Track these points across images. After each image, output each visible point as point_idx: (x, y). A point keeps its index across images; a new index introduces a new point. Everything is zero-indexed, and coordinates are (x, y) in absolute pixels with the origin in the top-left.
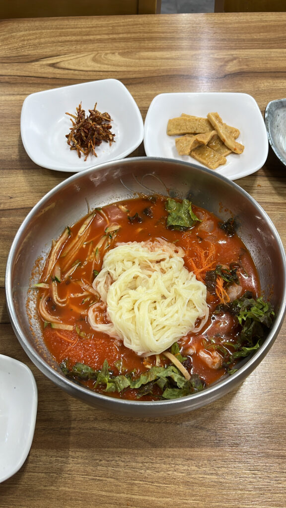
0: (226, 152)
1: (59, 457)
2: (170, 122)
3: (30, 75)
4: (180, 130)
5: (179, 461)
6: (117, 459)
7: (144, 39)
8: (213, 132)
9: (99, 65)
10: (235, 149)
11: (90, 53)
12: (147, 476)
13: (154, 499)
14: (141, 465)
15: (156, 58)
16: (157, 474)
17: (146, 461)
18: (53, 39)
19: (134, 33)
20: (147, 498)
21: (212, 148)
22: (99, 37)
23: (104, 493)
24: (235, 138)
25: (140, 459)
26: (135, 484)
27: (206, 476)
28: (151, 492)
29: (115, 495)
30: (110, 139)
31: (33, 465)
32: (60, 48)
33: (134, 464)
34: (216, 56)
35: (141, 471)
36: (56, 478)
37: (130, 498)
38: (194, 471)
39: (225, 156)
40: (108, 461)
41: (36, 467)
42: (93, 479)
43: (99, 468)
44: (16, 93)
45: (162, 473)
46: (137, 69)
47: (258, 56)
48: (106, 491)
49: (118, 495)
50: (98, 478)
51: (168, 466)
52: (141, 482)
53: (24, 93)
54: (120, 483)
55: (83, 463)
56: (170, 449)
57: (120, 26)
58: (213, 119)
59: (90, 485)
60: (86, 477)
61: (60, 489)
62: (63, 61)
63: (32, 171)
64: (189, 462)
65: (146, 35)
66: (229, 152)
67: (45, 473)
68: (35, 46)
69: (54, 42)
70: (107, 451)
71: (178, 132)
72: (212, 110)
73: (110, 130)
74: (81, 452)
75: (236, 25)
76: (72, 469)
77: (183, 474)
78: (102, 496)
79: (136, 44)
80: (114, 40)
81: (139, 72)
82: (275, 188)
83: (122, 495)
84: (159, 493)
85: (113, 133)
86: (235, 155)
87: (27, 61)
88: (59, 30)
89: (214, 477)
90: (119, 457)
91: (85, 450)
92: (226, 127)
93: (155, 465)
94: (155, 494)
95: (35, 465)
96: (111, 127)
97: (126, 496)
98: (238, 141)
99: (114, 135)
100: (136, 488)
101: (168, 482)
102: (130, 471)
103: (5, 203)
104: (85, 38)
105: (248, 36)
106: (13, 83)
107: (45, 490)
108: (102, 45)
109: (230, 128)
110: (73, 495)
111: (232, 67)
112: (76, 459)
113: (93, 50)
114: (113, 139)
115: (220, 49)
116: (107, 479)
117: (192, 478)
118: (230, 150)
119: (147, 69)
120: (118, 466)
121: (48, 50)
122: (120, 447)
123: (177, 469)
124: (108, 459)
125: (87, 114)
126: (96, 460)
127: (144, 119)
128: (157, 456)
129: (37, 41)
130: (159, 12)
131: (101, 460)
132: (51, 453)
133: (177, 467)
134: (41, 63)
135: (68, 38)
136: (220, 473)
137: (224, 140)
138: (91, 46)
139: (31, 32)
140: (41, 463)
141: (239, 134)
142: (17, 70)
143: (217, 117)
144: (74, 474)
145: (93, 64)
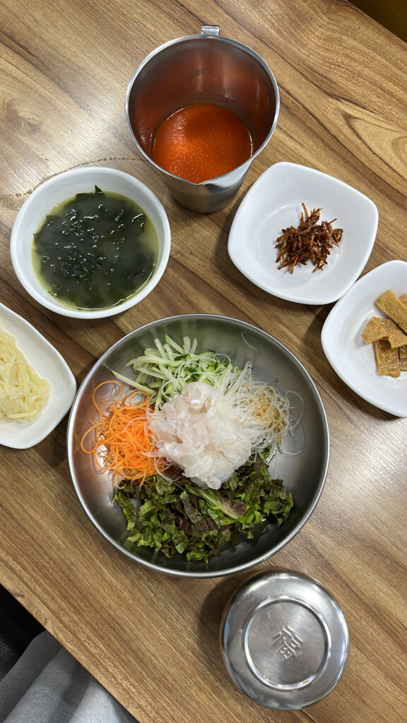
2: (387, 293)
3: (316, 114)
4: (388, 310)
9: (393, 155)
11: (399, 130)
18: (377, 78)
20: (102, 567)
23: (80, 541)
30: (319, 264)
32: (374, 99)
44: (285, 129)
53: (292, 135)
62: (363, 120)
68: (354, 75)
69: (375, 83)
73: (327, 256)
78: (78, 541)
85: (326, 261)
87: (328, 91)
88: (395, 70)
89: (153, 595)
106: (292, 113)
113: (405, 128)
121: (359, 90)
125: (319, 223)
129: (360, 68)
135: (394, 89)
136: (158, 595)
139: (365, 49)
142: (310, 97)
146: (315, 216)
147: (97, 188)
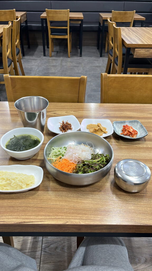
2: (87, 126)
5: (90, 194)
7: (80, 108)
8: (99, 127)
10: (105, 132)
15: (83, 113)
18: (54, 107)
20: (81, 201)
21: (99, 132)
22: (67, 107)
24: (105, 130)
25: (80, 194)
32: (56, 110)
33: (78, 195)
38: (94, 196)
42: (67, 197)
43: (69, 195)
47: (112, 113)
50: (69, 197)
51: (87, 195)
55: (65, 194)
56: (87, 192)
57: (73, 105)
62: (57, 112)
64: (92, 195)
66: (103, 133)
71: (89, 128)
72: (99, 123)
75: (106, 106)
79: (78, 110)
80: (71, 108)
82: (116, 141)
85: (72, 128)
86: (105, 134)
88: (56, 106)
90: (74, 193)
93: (84, 195)
96: (71, 126)
98: (106, 130)
100: (79, 199)
104: (63, 107)
105: (109, 109)
108: (68, 109)
109: (104, 127)
111: (104, 116)
112: (63, 193)
113: (66, 110)
115: (102, 111)
116: (71, 197)
119: (81, 115)
120: (74, 195)
121: (53, 110)
124: (71, 194)
125: (65, 123)
127: (80, 124)
128: (84, 193)
129: (50, 108)
130: (84, 103)
134: (51, 112)
135: (58, 107)
136: (100, 197)
137: (102, 130)
138: (65, 109)
143: (100, 124)
145: (66, 113)
146: (63, 123)
147: (15, 136)
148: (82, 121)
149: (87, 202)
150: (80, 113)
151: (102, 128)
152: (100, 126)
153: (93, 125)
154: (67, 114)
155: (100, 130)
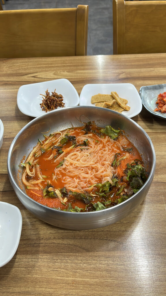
0: (121, 110)
1: (33, 259)
2: (92, 97)
3: (22, 81)
4: (97, 100)
5: (103, 259)
6: (67, 258)
7: (79, 66)
8: (114, 100)
9: (57, 76)
10: (126, 108)
11: (52, 71)
12: (84, 267)
13: (88, 280)
14: (80, 261)
15: (85, 73)
16: (90, 266)
17: (83, 259)
18: (34, 66)
19: (74, 63)
21: (114, 108)
22: (57, 65)
24: (126, 104)
25: (79, 258)
26: (77, 272)
27: (118, 266)
28: (86, 276)
29: (65, 278)
30: (62, 106)
31: (18, 264)
32: (38, 70)
33: (76, 261)
34: (114, 72)
35: (80, 265)
36: (31, 270)
37: (74, 280)
38: (111, 264)
39: (121, 112)
40: (61, 260)
41: (20, 265)
42: (53, 270)
43: (56, 264)
44: (15, 88)
45: (93, 265)
46: (76, 77)
47: (135, 72)
48: (60, 276)
49: (67, 278)
50: (55, 269)
51: (96, 261)
52: (80, 271)
54: (68, 272)
55: (47, 262)
56: (97, 252)
57: (67, 61)
58: (114, 94)
59: (51, 273)
60: (48, 269)
61: (34, 276)
62: (39, 75)
63: (22, 121)
64: (108, 259)
65: (80, 64)
66: (123, 110)
67: (25, 268)
68: (25, 69)
69: (34, 67)
70: (61, 255)
71: (97, 101)
72: (114, 91)
73: (62, 102)
74: (46, 256)
75: (124, 60)
76: (41, 265)
77: (105, 266)
79: (75, 68)
80: (64, 66)
81: (77, 79)
82: (148, 126)
83: (70, 278)
84: (91, 276)
85: (64, 103)
86: (126, 112)
87: (21, 75)
88: (37, 63)
89: (122, 266)
90: (68, 257)
91: (48, 255)
92: (121, 99)
93: (88, 261)
94: (89, 277)
95: (19, 264)
96: (63, 100)
97: (72, 279)
98: (127, 105)
99: (64, 104)
100: (78, 274)
101: (96, 271)
102: (74, 265)
103: (7, 136)
104: (50, 65)
105: (130, 64)
106: (14, 84)
107: (24, 277)
108: (59, 68)
109: (123, 99)
110: (41, 279)
111: (122, 76)
112: (43, 260)
113: (54, 70)
114: (64, 105)
115: (117, 69)
116: (61, 270)
117: (110, 267)
118: (123, 108)
119: (81, 77)
120: (67, 262)
121: (31, 71)
122: (68, 252)
123: (101, 263)
124: (62, 259)
125: (51, 94)
126: (55, 260)
127: (79, 94)
128: (90, 256)
129: (26, 67)
130: (86, 55)
131: (57, 260)
132: (29, 257)
133: (101, 262)
134: (28, 76)
135: (41, 66)
137: (120, 104)
138: (52, 69)
139: (23, 64)
140: (23, 262)
141: (127, 102)
142: (16, 79)
143: (116, 94)
144: (42, 268)
145: (54, 76)
146: (48, 94)
148: (81, 89)
149: (96, 282)
150: (80, 74)
151: (120, 102)
152: (116, 96)
153: (102, 96)
154: (56, 77)
155: (117, 105)
